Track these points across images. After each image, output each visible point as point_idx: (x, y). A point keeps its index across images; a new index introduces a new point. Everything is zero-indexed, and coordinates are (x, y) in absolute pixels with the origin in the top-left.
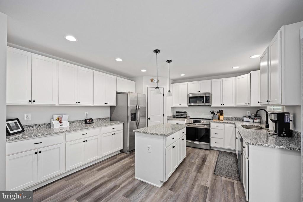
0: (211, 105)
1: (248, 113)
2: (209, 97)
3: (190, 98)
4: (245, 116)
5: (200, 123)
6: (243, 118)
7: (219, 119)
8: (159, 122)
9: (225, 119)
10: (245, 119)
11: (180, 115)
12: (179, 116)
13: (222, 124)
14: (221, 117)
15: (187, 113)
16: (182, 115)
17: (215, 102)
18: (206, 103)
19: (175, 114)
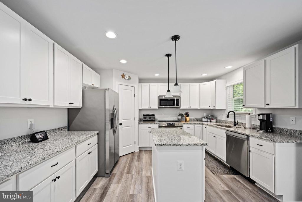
0: (179, 108)
1: (205, 114)
2: (179, 99)
3: (161, 100)
4: (204, 117)
5: (174, 125)
6: (202, 119)
7: (186, 121)
8: (131, 127)
9: (191, 120)
10: (204, 120)
11: (147, 118)
12: (146, 120)
13: (193, 125)
14: (188, 119)
15: (154, 115)
16: (150, 118)
17: (183, 105)
18: (176, 105)
19: (142, 118)
